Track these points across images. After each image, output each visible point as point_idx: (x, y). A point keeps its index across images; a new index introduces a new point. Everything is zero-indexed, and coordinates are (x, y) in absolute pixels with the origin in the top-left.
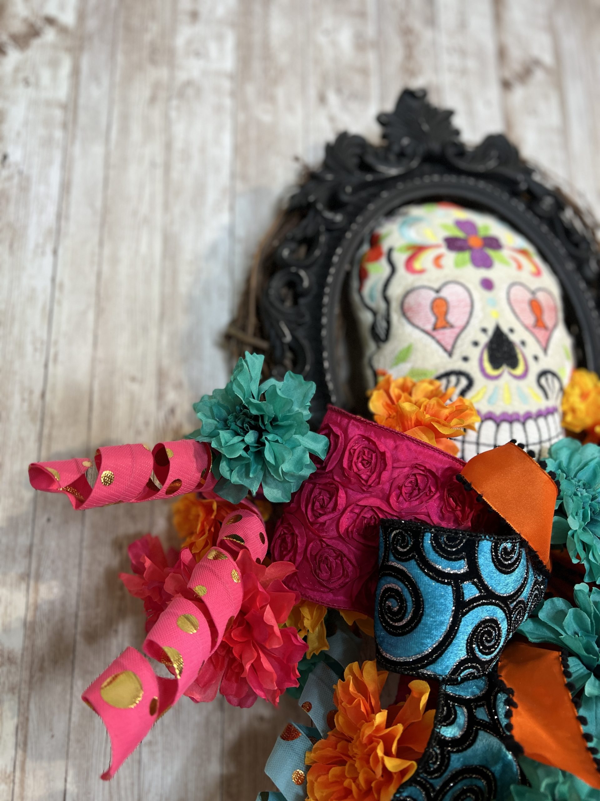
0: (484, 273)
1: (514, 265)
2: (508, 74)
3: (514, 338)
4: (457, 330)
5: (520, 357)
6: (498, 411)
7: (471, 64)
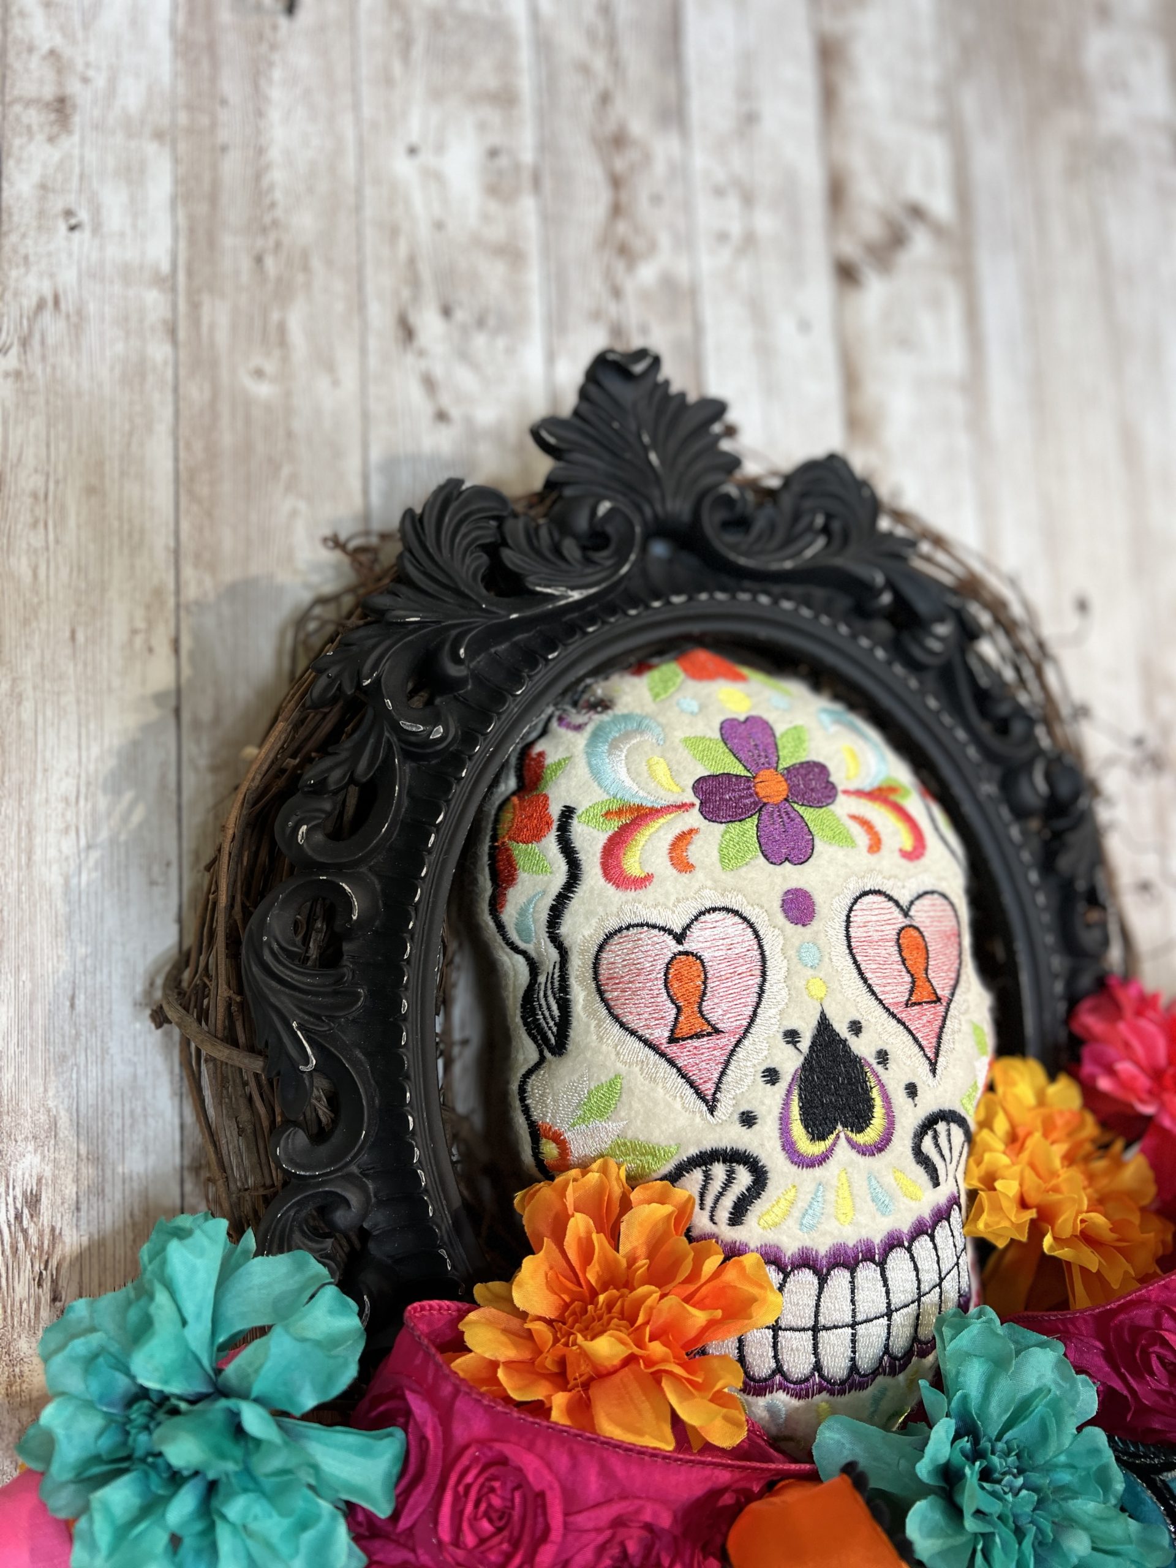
0: (792, 876)
1: (862, 839)
2: (850, 249)
3: (863, 1047)
4: (728, 1041)
5: (875, 1094)
6: (822, 1247)
7: (766, 223)
